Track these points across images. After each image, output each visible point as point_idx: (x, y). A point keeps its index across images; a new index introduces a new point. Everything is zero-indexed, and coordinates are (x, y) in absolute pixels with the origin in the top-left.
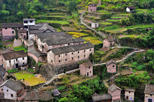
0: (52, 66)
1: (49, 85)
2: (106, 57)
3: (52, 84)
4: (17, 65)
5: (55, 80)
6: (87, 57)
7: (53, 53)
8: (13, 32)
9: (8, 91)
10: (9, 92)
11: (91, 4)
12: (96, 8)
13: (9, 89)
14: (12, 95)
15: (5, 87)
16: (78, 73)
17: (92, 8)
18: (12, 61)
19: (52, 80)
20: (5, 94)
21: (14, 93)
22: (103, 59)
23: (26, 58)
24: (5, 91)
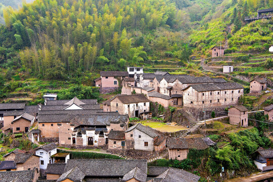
0: (193, 109)
1: (194, 133)
2: (260, 103)
3: (197, 132)
4: (137, 112)
5: (201, 127)
6: (235, 100)
7: (194, 90)
8: (115, 83)
9: (140, 137)
10: (142, 138)
11: (216, 47)
12: (223, 51)
13: (142, 134)
14: (146, 144)
15: (136, 131)
16: (227, 121)
17: (218, 51)
18: (131, 105)
19: (196, 126)
20: (136, 142)
21: (150, 140)
22: (256, 105)
23: (148, 104)
24: (135, 138)
